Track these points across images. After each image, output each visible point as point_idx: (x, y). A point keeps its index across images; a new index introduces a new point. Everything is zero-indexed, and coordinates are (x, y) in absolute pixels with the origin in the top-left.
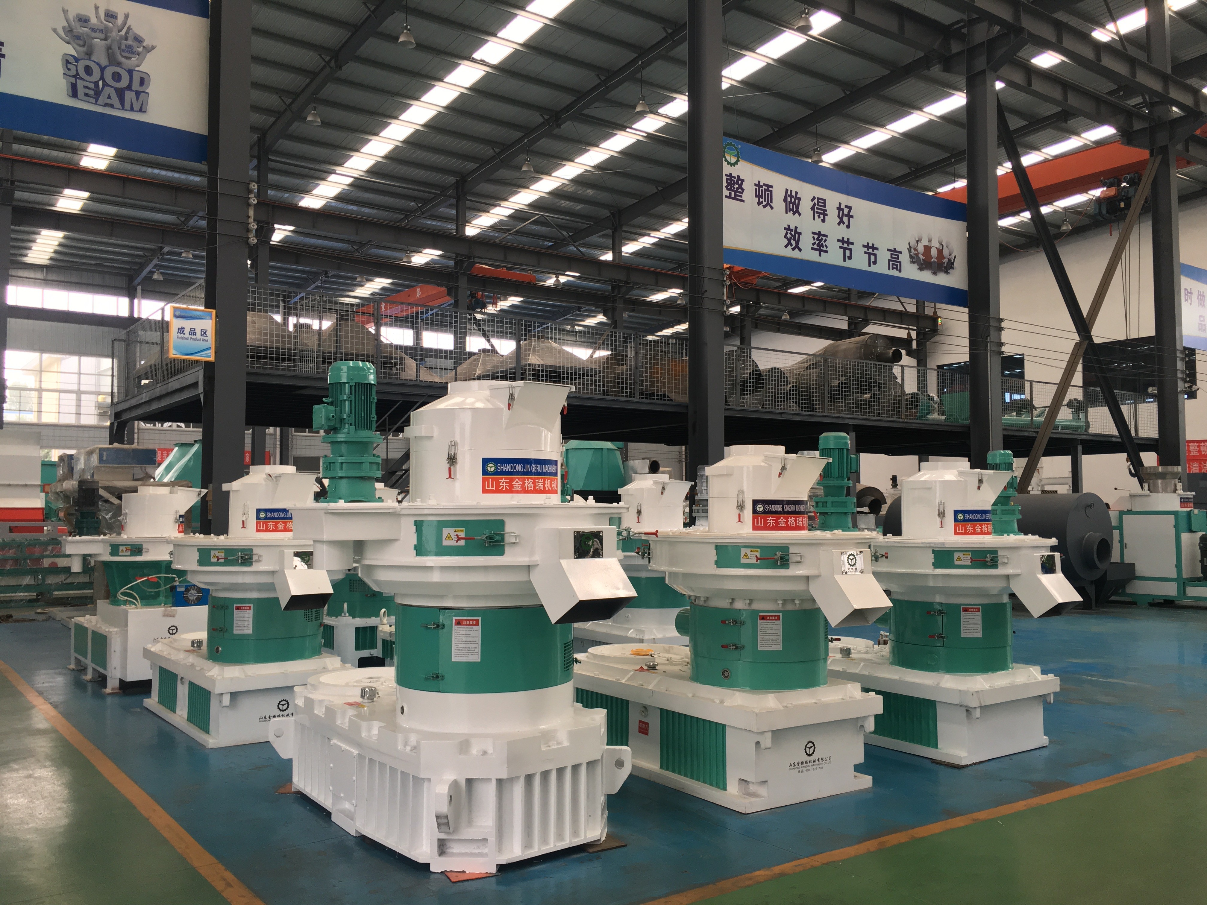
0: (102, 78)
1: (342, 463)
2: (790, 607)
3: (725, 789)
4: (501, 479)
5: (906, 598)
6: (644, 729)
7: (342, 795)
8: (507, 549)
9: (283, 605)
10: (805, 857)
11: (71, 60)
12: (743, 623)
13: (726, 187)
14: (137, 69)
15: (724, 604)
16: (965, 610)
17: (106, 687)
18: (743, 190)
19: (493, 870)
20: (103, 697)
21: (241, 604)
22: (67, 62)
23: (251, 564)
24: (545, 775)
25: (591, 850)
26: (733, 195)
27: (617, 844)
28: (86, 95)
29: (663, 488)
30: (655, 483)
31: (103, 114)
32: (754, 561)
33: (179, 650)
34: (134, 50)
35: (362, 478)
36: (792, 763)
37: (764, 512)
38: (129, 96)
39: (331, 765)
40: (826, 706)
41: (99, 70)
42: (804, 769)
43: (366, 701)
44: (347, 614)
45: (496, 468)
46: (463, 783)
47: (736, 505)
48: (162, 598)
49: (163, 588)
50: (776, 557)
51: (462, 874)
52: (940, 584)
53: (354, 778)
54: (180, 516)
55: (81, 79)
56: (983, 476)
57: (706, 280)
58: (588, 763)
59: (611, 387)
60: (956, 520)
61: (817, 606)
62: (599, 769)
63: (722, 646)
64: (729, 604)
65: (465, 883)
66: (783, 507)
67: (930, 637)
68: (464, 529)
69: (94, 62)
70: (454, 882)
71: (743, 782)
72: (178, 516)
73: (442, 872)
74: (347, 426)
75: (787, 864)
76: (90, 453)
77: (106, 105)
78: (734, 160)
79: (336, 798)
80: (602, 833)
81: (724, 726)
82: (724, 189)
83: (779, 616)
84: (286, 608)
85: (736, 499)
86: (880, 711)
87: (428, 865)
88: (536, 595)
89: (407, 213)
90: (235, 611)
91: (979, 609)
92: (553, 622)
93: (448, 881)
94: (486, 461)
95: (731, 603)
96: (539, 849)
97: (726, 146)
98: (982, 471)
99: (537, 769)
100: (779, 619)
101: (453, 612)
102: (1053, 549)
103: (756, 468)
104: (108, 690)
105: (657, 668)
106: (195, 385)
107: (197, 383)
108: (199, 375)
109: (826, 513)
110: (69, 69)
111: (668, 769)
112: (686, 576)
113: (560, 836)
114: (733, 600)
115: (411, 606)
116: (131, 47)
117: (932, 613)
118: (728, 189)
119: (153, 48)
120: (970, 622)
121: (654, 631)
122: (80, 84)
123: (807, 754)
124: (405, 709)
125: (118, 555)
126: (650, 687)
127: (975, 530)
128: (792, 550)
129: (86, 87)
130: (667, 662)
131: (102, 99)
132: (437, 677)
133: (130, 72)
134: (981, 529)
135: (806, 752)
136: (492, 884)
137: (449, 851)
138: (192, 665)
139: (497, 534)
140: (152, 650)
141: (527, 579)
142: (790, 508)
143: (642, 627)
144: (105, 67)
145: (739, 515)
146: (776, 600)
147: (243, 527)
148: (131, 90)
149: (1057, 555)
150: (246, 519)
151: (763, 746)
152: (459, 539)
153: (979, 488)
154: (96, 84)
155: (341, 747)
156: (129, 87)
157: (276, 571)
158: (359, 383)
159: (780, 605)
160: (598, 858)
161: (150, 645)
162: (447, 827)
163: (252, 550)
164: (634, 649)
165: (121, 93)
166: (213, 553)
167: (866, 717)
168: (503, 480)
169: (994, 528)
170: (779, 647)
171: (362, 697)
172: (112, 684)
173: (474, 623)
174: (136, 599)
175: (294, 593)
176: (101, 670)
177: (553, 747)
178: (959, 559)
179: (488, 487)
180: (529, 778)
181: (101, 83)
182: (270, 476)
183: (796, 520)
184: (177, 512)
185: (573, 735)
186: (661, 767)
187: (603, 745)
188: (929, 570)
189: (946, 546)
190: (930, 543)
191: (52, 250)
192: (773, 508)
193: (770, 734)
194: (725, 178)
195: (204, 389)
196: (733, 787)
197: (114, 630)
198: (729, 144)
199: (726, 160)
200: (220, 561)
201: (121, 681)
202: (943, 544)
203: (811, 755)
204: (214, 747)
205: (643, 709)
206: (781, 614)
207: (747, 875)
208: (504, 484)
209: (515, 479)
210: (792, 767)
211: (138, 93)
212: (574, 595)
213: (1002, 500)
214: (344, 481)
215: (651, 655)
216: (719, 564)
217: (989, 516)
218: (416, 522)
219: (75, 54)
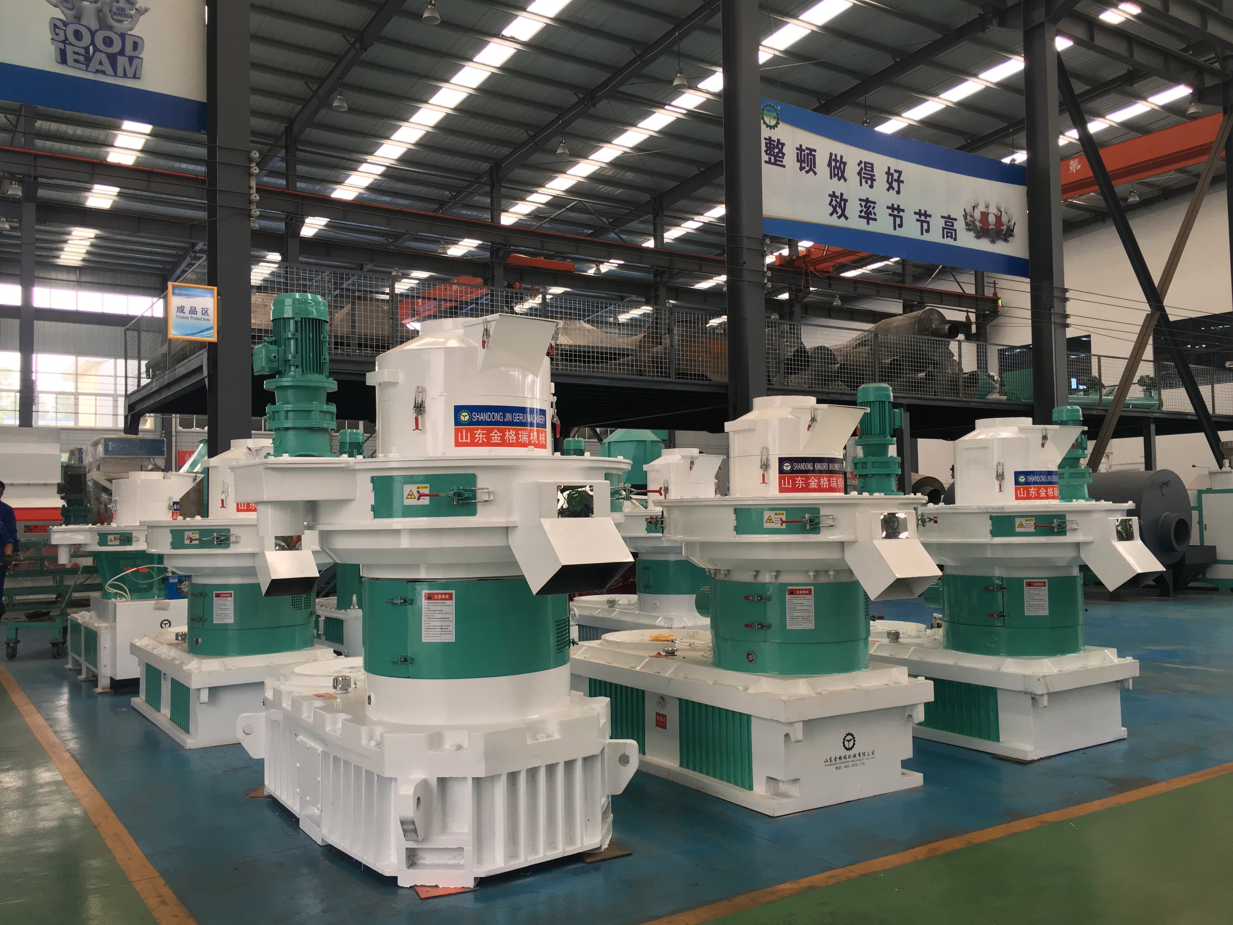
0: (93, 43)
1: (287, 412)
2: (823, 579)
3: (751, 788)
4: (477, 429)
5: (961, 573)
6: (661, 722)
7: (308, 798)
8: (479, 508)
9: (264, 590)
10: (840, 867)
11: (60, 24)
12: (769, 599)
13: (766, 151)
14: (129, 33)
15: (746, 577)
16: (1029, 584)
17: (97, 687)
18: (784, 154)
19: (471, 884)
20: (92, 696)
21: (221, 591)
22: (55, 26)
23: (227, 546)
24: (533, 773)
25: (589, 860)
26: (773, 161)
27: (620, 853)
28: (76, 61)
29: (692, 463)
30: (683, 457)
31: (94, 81)
32: (778, 526)
33: (162, 644)
34: (126, 12)
35: (311, 429)
36: (828, 759)
37: (792, 471)
38: (122, 61)
39: (298, 765)
40: (867, 693)
41: (89, 34)
42: (843, 766)
43: (339, 692)
44: (357, 607)
45: (471, 418)
46: (434, 783)
47: (760, 464)
48: (155, 591)
49: (156, 579)
50: (804, 520)
51: (434, 889)
52: (1000, 554)
53: (319, 779)
54: (174, 503)
55: (71, 44)
56: (1048, 431)
57: (745, 250)
58: (585, 759)
59: (645, 366)
60: (1017, 483)
61: (855, 579)
62: (598, 765)
63: (746, 626)
64: (753, 577)
65: (436, 900)
66: (814, 466)
67: (989, 615)
68: (428, 485)
69: (84, 26)
70: (423, 899)
71: (772, 781)
72: (172, 503)
73: (411, 887)
74: (293, 368)
75: (817, 876)
76: (95, 444)
77: (97, 71)
78: (773, 122)
79: (303, 802)
80: (603, 840)
81: (749, 717)
82: (763, 153)
83: (810, 590)
84: (268, 593)
85: (759, 458)
86: (931, 698)
87: (395, 878)
88: (515, 564)
89: (441, 203)
90: (215, 599)
91: (1045, 583)
92: (534, 593)
93: (417, 897)
94: (458, 409)
95: (756, 576)
96: (526, 859)
97: (765, 107)
98: (1046, 426)
99: (522, 766)
100: (810, 593)
101: (425, 585)
102: (1130, 513)
103: (783, 421)
104: (99, 690)
105: (676, 653)
106: (200, 368)
107: (202, 366)
108: (202, 358)
109: (866, 475)
110: (57, 34)
111: (688, 767)
112: (705, 546)
113: (552, 844)
114: (757, 572)
115: (378, 579)
116: (123, 9)
117: (991, 588)
118: (767, 154)
119: (146, 10)
120: (1035, 598)
121: (684, 618)
122: (69, 50)
123: (846, 748)
124: (372, 699)
125: (107, 545)
126: (667, 675)
127: (1039, 494)
128: (823, 512)
129: (75, 53)
130: (689, 647)
131: (94, 65)
132: (406, 660)
133: (123, 36)
134: (1046, 493)
135: (844, 745)
136: (469, 902)
137: (421, 862)
138: (174, 659)
139: (466, 491)
140: (137, 644)
141: (507, 544)
142: (824, 466)
143: (672, 614)
144: (96, 31)
145: (763, 475)
146: (807, 572)
147: (223, 506)
148: (124, 55)
149: (1135, 520)
150: (226, 498)
151: (793, 738)
152: (421, 495)
153: (1043, 445)
154: (87, 49)
155: (306, 743)
156: (122, 52)
157: (257, 554)
158: (305, 319)
159: (812, 578)
160: (597, 869)
161: (137, 640)
162: (414, 835)
163: (229, 530)
164: (654, 635)
165: (113, 59)
166: (187, 534)
167: (915, 705)
168: (479, 431)
169: (1061, 494)
170: (811, 626)
171: (335, 687)
172: (104, 683)
173: (447, 597)
174: (126, 592)
175: (274, 577)
176: (93, 668)
177: (541, 740)
178: (1021, 525)
179: (462, 439)
180: (513, 777)
181: (91, 48)
182: (250, 449)
183: (829, 481)
184: (170, 498)
185: (566, 726)
186: (681, 765)
187: (604, 738)
188: (987, 539)
189: (1006, 511)
190: (987, 508)
191: (84, 251)
192: (802, 466)
193: (801, 724)
194: (763, 142)
195: (208, 372)
196: (760, 787)
197: (104, 625)
198: (767, 106)
199: (765, 123)
200: (194, 542)
201: (112, 679)
202: (1002, 508)
203: (851, 749)
204: (192, 747)
205: (660, 700)
206: (812, 588)
207: (769, 889)
208: (481, 436)
209: (494, 429)
210: (829, 763)
211: (131, 59)
212: (557, 560)
213: (1070, 461)
214: (291, 434)
215: (672, 641)
216: (738, 530)
217: (1055, 478)
218: (372, 478)
219: (64, 18)
